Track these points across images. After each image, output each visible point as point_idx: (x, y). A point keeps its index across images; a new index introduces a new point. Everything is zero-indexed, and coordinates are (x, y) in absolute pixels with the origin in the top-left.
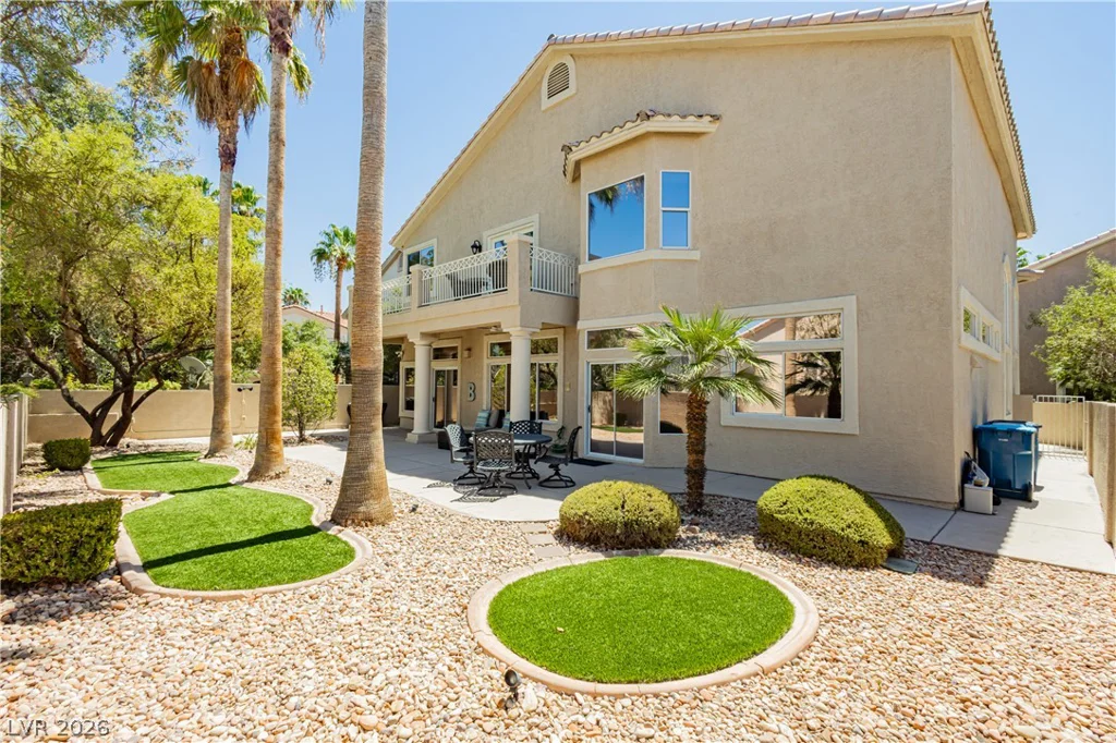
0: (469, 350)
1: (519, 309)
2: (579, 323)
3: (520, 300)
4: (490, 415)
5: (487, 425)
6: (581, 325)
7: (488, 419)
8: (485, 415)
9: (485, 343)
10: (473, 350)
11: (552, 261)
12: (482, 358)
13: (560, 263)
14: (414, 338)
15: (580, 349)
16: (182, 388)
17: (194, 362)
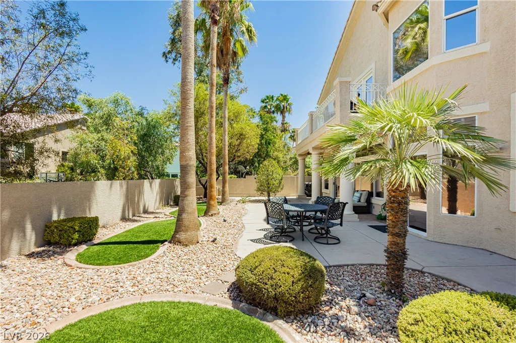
3: (341, 120)
14: (311, 151)
16: (237, 178)
17: (241, 168)
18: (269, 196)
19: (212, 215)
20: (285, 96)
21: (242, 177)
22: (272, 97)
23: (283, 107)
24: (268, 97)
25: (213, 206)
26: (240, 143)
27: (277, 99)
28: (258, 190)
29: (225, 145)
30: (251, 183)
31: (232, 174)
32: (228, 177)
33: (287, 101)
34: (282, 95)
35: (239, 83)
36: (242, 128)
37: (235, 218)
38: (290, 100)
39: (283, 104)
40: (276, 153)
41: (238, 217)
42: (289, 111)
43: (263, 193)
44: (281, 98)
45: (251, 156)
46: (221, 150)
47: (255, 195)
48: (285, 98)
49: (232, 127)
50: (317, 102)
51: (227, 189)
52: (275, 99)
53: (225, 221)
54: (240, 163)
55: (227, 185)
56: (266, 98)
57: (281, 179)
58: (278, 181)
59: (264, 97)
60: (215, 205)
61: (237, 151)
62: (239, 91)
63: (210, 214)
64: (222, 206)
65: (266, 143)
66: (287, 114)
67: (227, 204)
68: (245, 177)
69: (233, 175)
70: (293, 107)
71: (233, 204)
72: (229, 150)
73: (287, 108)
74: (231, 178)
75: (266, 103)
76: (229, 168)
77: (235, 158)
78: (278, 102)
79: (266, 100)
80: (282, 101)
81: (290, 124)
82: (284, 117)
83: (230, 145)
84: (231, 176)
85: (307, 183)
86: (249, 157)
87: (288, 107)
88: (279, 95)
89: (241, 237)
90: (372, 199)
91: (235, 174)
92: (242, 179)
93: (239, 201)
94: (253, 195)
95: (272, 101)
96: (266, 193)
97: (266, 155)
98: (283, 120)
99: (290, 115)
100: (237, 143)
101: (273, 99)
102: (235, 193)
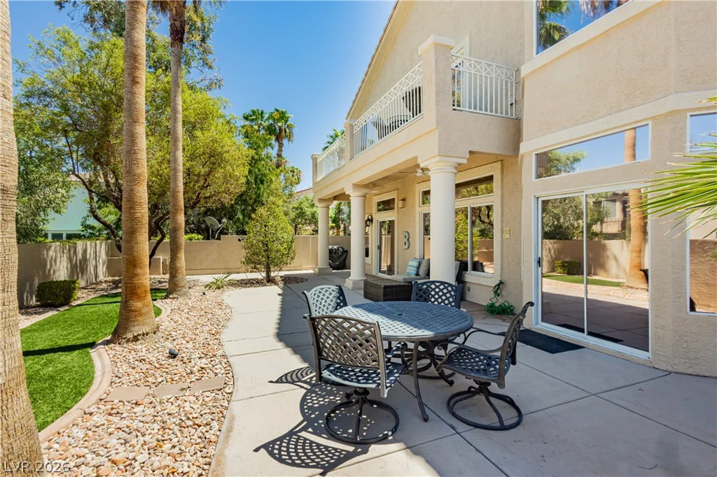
0: (404, 200)
1: (437, 133)
2: (521, 145)
3: (438, 123)
4: (420, 264)
5: (417, 274)
6: (524, 147)
7: (418, 268)
8: (415, 264)
9: (417, 191)
10: (407, 201)
11: (484, 74)
12: (413, 207)
13: (494, 76)
14: (349, 191)
15: (524, 182)
16: (203, 239)
17: (211, 221)
18: (268, 272)
19: (136, 339)
20: (283, 112)
21: (213, 238)
22: (262, 113)
23: (280, 129)
24: (254, 112)
25: (141, 315)
26: (211, 171)
27: (271, 117)
28: (248, 261)
29: (175, 170)
30: (232, 247)
31: (193, 232)
32: (184, 238)
33: (286, 121)
34: (277, 111)
35: (206, 69)
36: (215, 141)
37: (201, 339)
38: (290, 119)
39: (280, 124)
40: (272, 198)
41: (209, 332)
42: (289, 138)
43: (258, 266)
44: (276, 116)
45: (231, 200)
46: (167, 182)
47: (241, 270)
48: (283, 116)
49: (193, 137)
50: (346, 115)
51: (182, 262)
52: (266, 116)
53: (173, 355)
54: (208, 212)
55: (182, 256)
56: (251, 114)
57: (292, 242)
58: (285, 245)
59: (248, 112)
60: (144, 311)
61: (203, 187)
62: (207, 83)
63: (130, 336)
64: (168, 301)
65: (256, 181)
66: (285, 141)
67: (181, 295)
68: (219, 239)
69: (193, 235)
70: (295, 131)
71: (195, 293)
72: (185, 184)
73: (285, 132)
74: (191, 239)
75: (252, 120)
76: (187, 222)
77: (199, 201)
78: (271, 121)
79: (251, 116)
80: (278, 120)
81: (287, 159)
82: (281, 145)
83: (188, 173)
84: (190, 236)
85: (330, 247)
86: (227, 200)
87: (287, 130)
88: (272, 111)
89: (230, 430)
90: (466, 275)
91: (199, 233)
92: (214, 240)
93: (208, 286)
94: (237, 270)
95: (262, 120)
96: (262, 267)
97: (255, 201)
98: (280, 150)
99: (290, 142)
100: (203, 171)
101: (262, 117)
102: (199, 268)
